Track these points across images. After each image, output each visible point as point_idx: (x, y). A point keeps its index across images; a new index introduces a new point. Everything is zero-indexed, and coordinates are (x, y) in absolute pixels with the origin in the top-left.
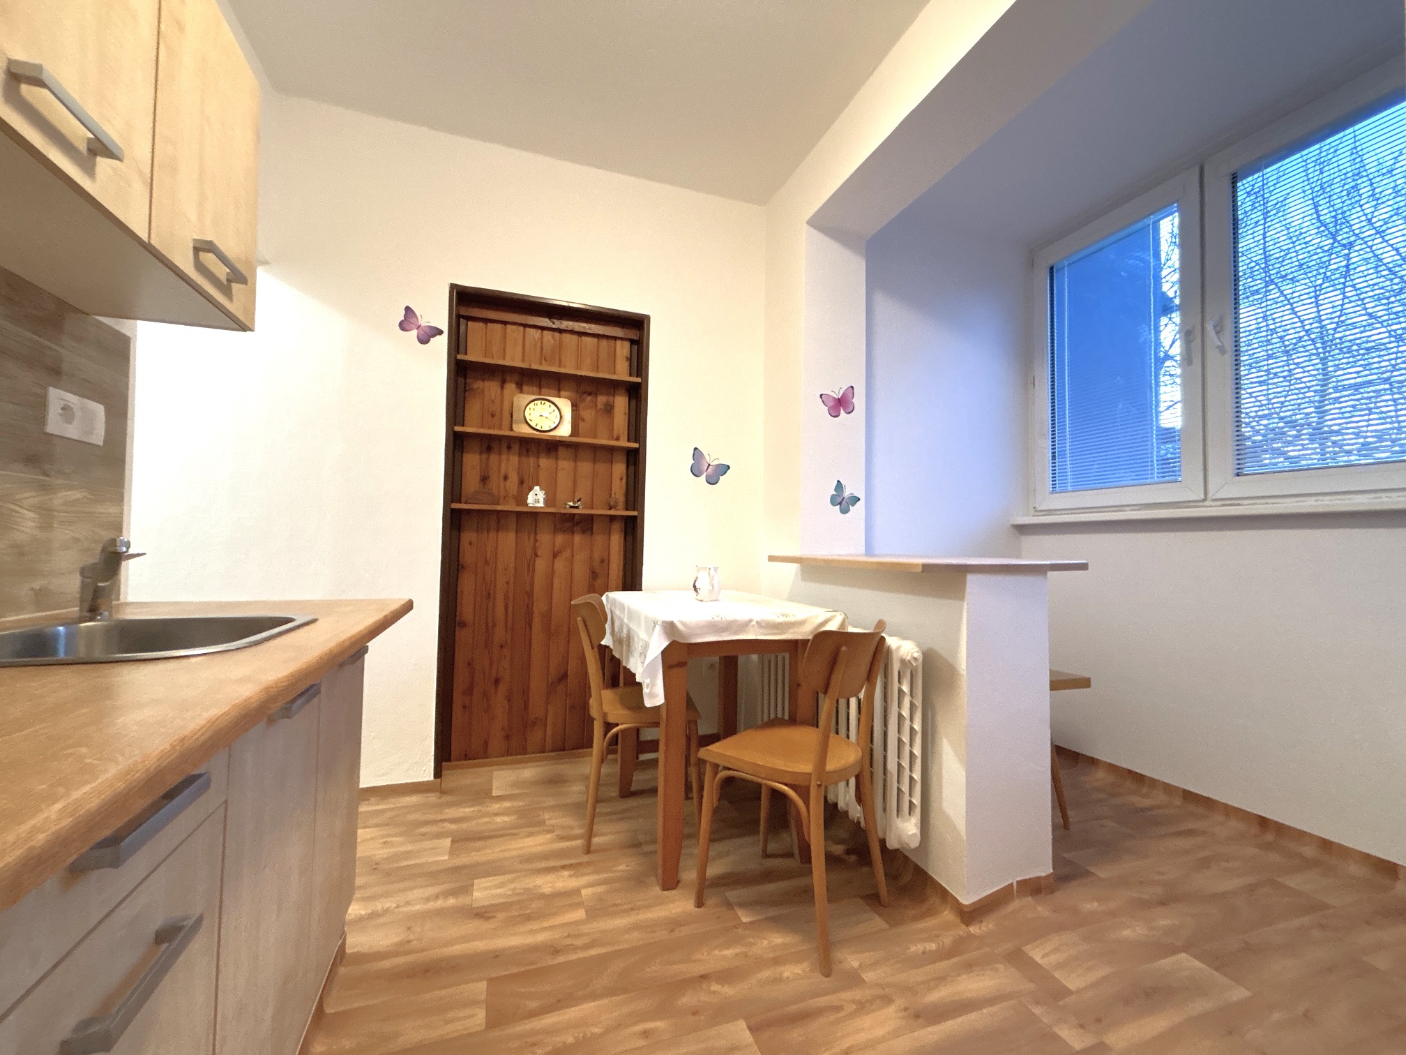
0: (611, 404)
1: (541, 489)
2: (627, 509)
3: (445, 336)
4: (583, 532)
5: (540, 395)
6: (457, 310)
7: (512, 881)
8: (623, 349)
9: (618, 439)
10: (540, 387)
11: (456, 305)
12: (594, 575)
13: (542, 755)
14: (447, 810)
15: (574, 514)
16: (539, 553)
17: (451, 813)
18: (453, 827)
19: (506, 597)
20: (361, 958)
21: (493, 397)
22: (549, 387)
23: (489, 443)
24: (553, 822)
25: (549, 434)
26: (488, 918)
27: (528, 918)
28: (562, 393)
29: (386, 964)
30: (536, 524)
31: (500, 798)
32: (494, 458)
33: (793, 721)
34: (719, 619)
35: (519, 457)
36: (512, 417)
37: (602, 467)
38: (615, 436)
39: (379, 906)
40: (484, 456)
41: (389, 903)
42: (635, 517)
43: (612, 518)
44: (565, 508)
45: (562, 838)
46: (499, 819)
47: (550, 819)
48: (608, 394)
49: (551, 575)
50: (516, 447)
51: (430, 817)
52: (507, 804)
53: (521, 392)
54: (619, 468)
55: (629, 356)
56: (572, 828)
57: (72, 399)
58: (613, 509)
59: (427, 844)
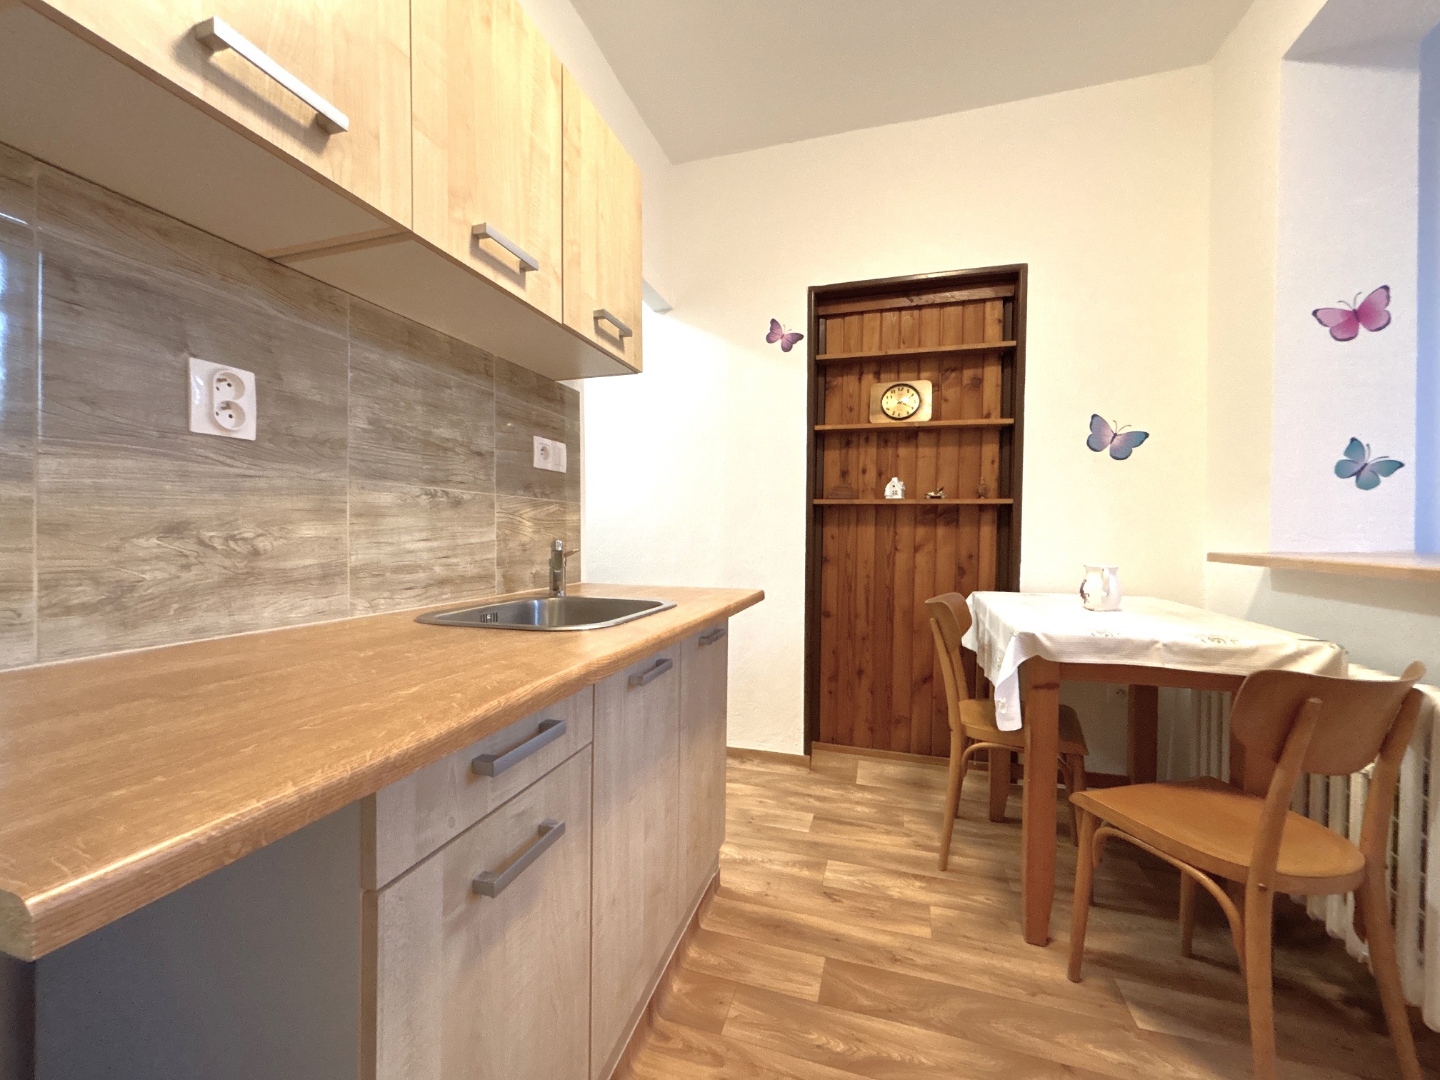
0: (980, 377)
1: (899, 480)
2: (1000, 496)
3: (805, 339)
4: (948, 524)
5: (898, 380)
6: (815, 310)
7: (862, 873)
8: (994, 312)
9: (988, 416)
10: (898, 373)
11: (815, 305)
12: (961, 571)
13: (907, 754)
14: (814, 787)
15: (937, 505)
16: (898, 548)
17: (818, 790)
18: (818, 804)
19: (867, 591)
20: (730, 894)
21: (851, 392)
22: (907, 371)
23: (848, 438)
24: (913, 827)
25: (909, 420)
26: (835, 900)
27: (872, 915)
28: (923, 375)
29: (748, 907)
30: (895, 517)
31: (862, 788)
32: (852, 452)
33: (1236, 786)
34: (1103, 636)
35: (878, 448)
36: (869, 407)
37: (969, 451)
38: (985, 412)
39: (749, 855)
40: (844, 451)
41: (755, 855)
42: (1010, 506)
43: (982, 508)
44: (925, 498)
45: (919, 846)
46: (859, 808)
47: (909, 822)
48: (976, 367)
49: (912, 571)
50: (874, 438)
51: (801, 790)
52: (868, 796)
53: (879, 380)
54: (991, 450)
55: (1001, 318)
56: (929, 837)
57: (548, 442)
58: (982, 498)
59: (794, 814)
